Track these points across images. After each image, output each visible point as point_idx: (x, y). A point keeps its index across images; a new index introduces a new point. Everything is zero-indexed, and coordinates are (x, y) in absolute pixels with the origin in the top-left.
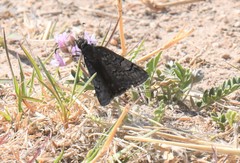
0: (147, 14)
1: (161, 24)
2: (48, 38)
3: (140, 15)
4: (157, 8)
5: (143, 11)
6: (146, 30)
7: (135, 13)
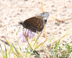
0: (56, 24)
1: (61, 28)
2: (16, 35)
3: (53, 24)
4: (60, 21)
5: (54, 23)
6: (56, 30)
7: (51, 24)
